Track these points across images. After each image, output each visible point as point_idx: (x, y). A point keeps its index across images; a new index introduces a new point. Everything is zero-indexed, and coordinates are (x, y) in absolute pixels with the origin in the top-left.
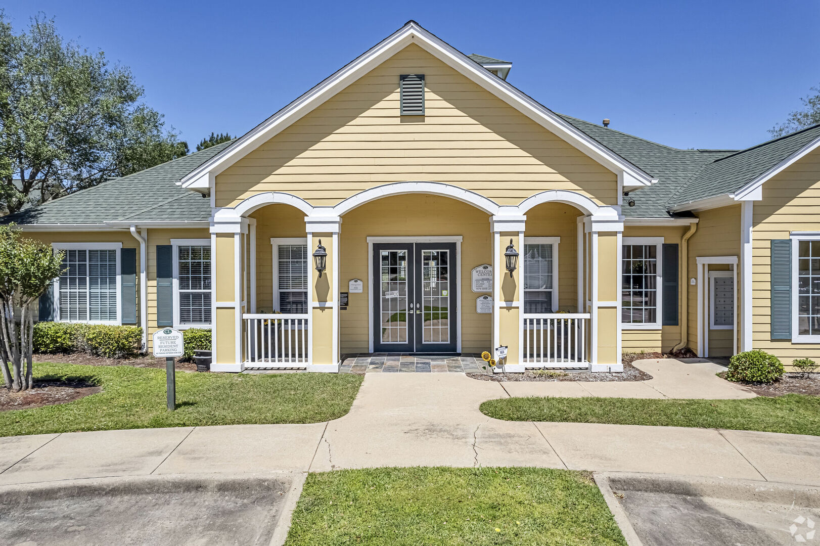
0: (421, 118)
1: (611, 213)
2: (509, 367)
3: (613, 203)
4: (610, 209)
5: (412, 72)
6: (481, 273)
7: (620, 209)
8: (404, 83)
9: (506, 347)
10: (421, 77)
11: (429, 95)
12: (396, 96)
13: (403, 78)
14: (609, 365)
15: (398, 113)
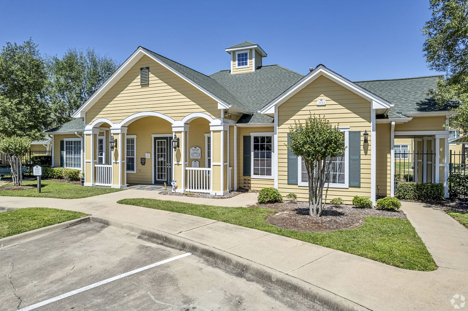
0: (148, 85)
1: (218, 122)
2: (177, 191)
3: (219, 117)
4: (218, 120)
5: (144, 66)
6: (193, 150)
7: (222, 120)
8: (142, 71)
9: (176, 181)
10: (148, 68)
11: (151, 75)
12: (139, 77)
13: (142, 69)
14: (216, 192)
15: (139, 84)
